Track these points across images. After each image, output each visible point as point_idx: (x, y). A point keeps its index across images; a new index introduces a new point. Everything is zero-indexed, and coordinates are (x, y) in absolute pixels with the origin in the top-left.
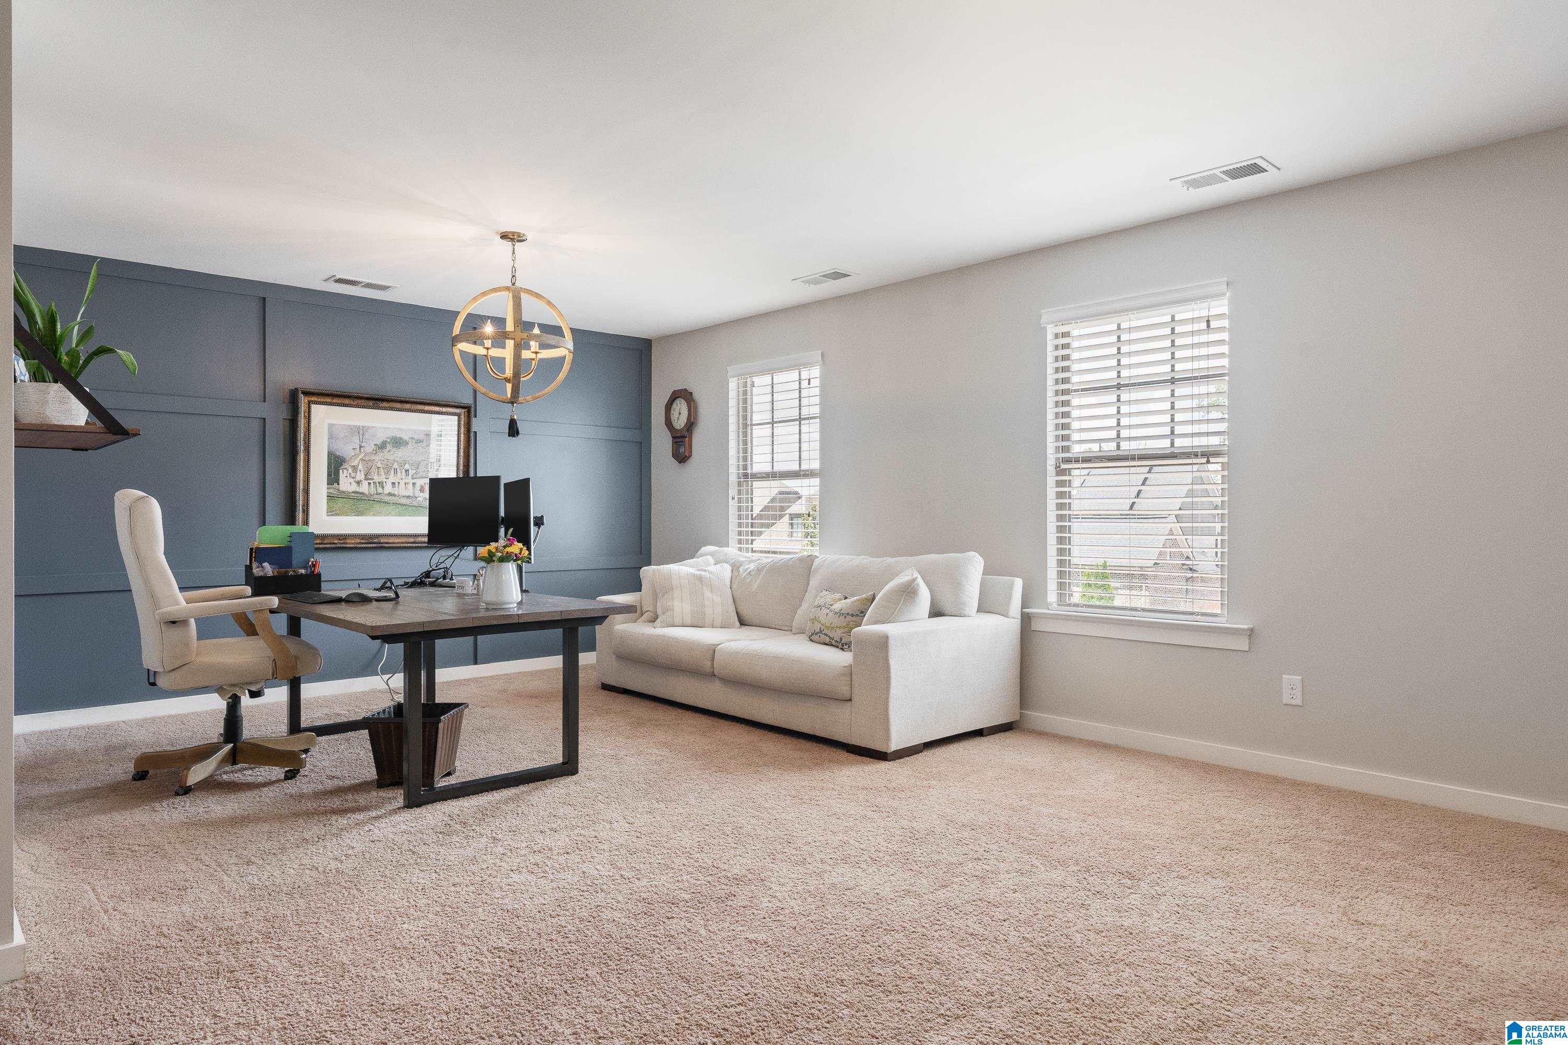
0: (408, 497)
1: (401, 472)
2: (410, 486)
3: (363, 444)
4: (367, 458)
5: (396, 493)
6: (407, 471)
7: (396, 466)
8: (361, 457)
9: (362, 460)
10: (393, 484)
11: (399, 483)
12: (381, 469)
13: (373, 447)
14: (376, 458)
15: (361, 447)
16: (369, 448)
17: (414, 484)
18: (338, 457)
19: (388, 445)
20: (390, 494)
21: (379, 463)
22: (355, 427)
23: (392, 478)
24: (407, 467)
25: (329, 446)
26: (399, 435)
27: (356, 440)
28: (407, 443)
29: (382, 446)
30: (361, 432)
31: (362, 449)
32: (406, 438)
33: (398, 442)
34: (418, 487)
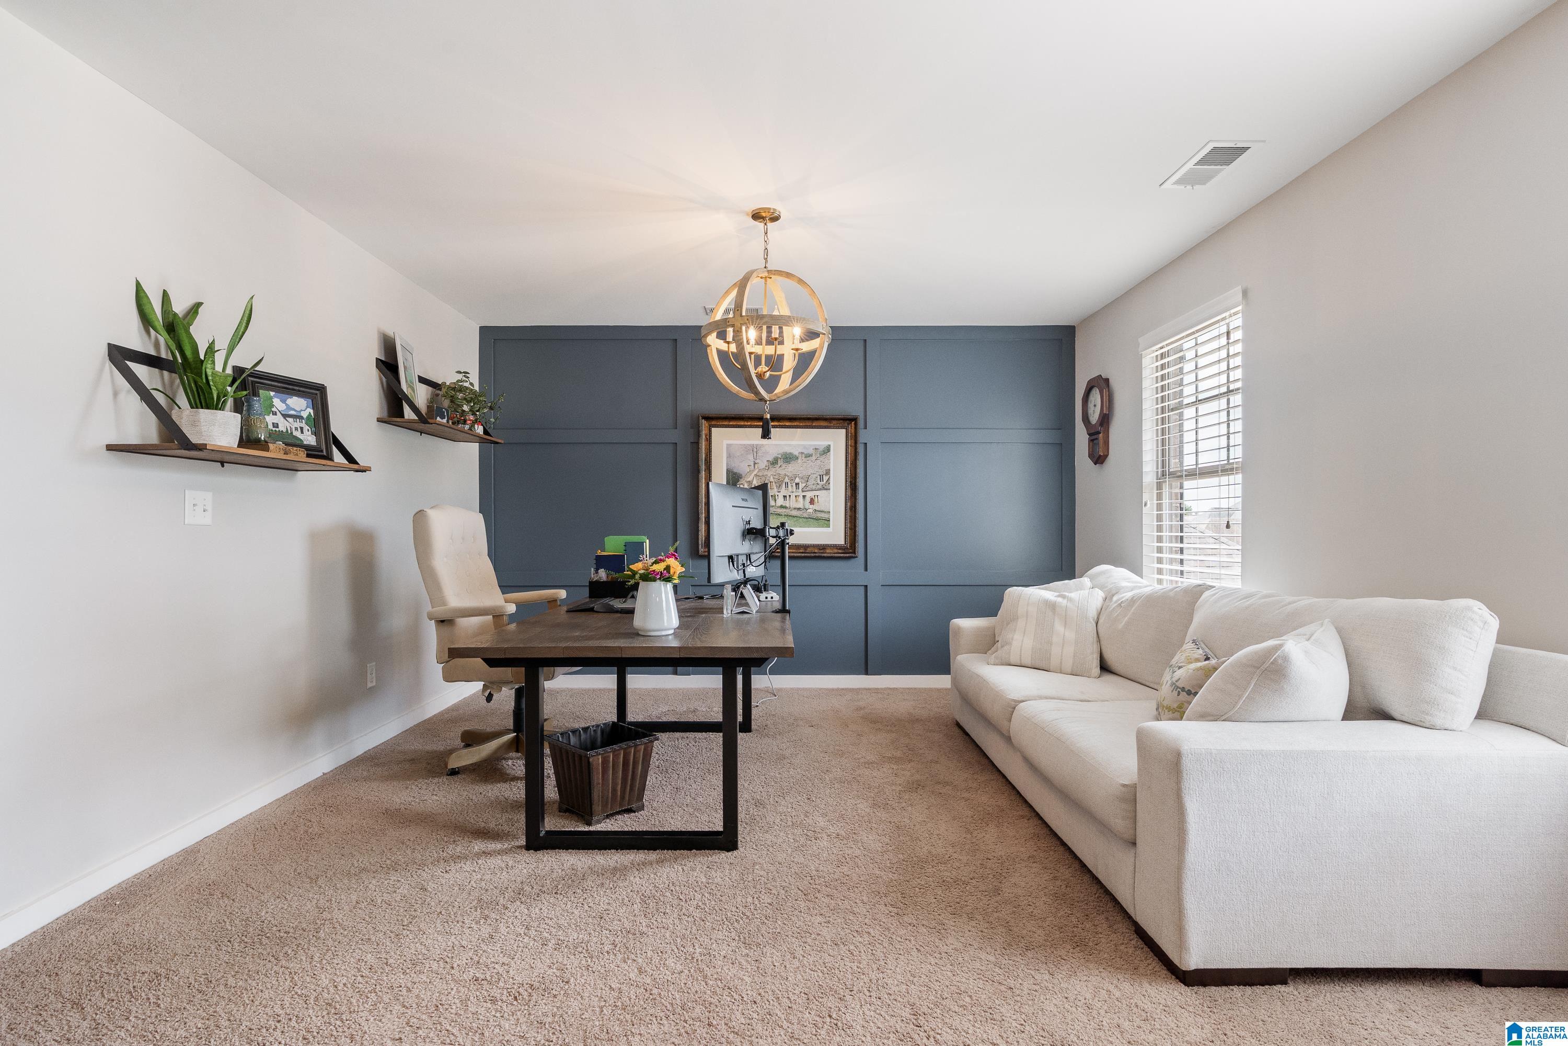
0: (799, 509)
1: (792, 486)
2: (801, 499)
3: (757, 461)
4: (761, 474)
5: (788, 506)
6: (797, 484)
7: (787, 480)
8: (755, 473)
9: (756, 475)
10: (785, 497)
11: (790, 496)
12: (774, 483)
13: (766, 463)
14: (769, 473)
15: (755, 464)
16: (763, 464)
17: (804, 497)
18: (735, 474)
19: (779, 462)
20: (782, 507)
21: (772, 477)
22: (750, 445)
23: (784, 491)
24: (797, 480)
25: (727, 464)
26: (788, 450)
27: (751, 457)
28: (797, 458)
29: (774, 462)
30: (755, 450)
31: (756, 466)
32: (796, 453)
33: (789, 458)
34: (808, 499)
